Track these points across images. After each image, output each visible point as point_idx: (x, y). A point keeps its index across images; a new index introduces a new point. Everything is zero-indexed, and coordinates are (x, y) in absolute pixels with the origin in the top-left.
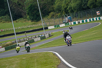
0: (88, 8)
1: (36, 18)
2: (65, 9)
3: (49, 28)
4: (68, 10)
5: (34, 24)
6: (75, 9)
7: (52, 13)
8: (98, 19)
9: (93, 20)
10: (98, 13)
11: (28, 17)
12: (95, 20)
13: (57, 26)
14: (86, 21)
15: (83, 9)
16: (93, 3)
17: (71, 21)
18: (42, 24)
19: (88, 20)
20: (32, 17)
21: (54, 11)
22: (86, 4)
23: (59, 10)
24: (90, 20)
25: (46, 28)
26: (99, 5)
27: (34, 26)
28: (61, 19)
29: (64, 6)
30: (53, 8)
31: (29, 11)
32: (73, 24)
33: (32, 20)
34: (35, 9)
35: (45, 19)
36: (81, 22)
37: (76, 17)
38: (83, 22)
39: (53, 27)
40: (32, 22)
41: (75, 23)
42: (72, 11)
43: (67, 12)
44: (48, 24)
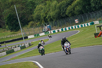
0: (67, 16)
1: (15, 28)
2: (45, 18)
3: (29, 37)
4: (47, 19)
5: (14, 34)
6: (54, 18)
7: (31, 22)
8: (77, 27)
9: (72, 28)
10: (76, 21)
11: (7, 27)
12: (74, 28)
13: (37, 35)
14: (66, 29)
15: (62, 18)
16: (71, 12)
17: (51, 30)
18: (21, 33)
19: (67, 28)
20: (11, 27)
21: (33, 20)
22: (65, 13)
23: (38, 19)
24: (69, 28)
25: (26, 38)
26: (77, 13)
27: (13, 35)
28: (40, 28)
29: (43, 15)
30: (32, 17)
31: (8, 21)
32: (52, 32)
33: (12, 30)
34: (14, 19)
35: (25, 28)
36: (60, 30)
37: (55, 25)
38: (62, 30)
39: (32, 36)
40: (11, 32)
41: (54, 32)
42: (51, 20)
43: (46, 21)
44: (28, 33)
